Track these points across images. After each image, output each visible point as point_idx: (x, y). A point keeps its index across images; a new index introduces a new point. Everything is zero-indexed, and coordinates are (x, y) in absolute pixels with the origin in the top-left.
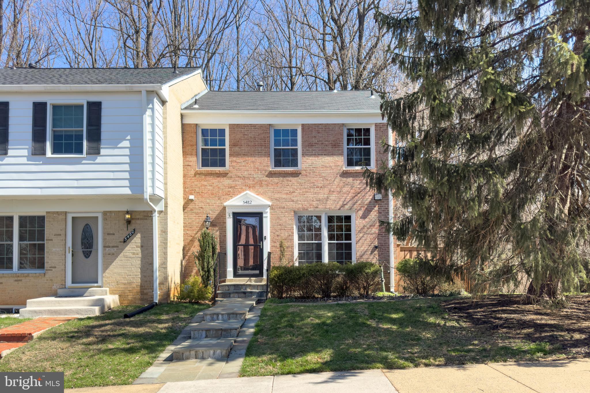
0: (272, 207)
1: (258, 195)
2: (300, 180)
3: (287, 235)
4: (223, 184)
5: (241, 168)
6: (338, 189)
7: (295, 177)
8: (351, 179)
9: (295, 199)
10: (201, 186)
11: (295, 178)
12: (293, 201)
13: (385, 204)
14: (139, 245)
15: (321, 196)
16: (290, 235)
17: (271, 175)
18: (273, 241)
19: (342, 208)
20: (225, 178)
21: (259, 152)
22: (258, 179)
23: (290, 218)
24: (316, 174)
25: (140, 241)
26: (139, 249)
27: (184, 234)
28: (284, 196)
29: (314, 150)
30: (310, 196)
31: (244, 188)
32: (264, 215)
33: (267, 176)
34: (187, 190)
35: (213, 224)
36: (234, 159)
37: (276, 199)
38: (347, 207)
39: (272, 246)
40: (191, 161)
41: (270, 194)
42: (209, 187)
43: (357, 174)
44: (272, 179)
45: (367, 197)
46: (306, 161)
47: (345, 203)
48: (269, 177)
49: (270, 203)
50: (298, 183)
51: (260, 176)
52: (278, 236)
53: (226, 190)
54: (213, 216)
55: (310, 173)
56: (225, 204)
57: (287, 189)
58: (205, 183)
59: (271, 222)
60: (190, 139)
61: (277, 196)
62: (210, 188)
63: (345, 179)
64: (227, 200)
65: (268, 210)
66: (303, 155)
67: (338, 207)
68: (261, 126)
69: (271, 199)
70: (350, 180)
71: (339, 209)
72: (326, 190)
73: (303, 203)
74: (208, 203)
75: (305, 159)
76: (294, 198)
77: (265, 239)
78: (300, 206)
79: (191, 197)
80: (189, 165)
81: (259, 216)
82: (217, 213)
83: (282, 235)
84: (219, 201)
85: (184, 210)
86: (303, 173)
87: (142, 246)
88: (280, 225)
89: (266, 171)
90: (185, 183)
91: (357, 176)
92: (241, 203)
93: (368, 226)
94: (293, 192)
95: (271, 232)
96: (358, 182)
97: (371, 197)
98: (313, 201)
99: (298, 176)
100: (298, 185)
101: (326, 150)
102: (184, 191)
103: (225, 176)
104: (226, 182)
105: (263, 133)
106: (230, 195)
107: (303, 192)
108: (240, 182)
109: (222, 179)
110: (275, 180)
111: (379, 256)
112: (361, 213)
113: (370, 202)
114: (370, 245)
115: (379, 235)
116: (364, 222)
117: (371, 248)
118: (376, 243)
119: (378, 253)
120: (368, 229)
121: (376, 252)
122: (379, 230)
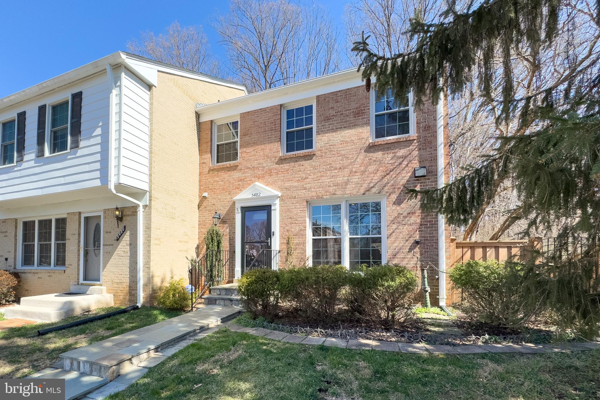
0: (282, 198)
1: (267, 185)
2: (313, 163)
3: (298, 229)
4: (233, 178)
5: (250, 158)
6: (362, 168)
7: (308, 160)
8: (380, 153)
9: (308, 186)
10: (214, 182)
11: (308, 162)
12: (305, 189)
13: (432, 182)
14: (128, 242)
15: (340, 180)
16: (301, 230)
17: (282, 161)
18: (282, 237)
19: (367, 193)
20: (235, 171)
21: (269, 138)
22: (267, 167)
23: (301, 209)
24: (334, 153)
25: (129, 239)
26: (128, 247)
27: (199, 232)
28: (296, 184)
29: (332, 124)
30: (326, 180)
31: (253, 179)
32: (273, 208)
33: (276, 164)
34: (202, 188)
35: (224, 222)
36: (244, 150)
37: (286, 189)
38: (374, 190)
39: (281, 243)
40: (206, 159)
41: (280, 183)
42: (220, 183)
43: (389, 146)
44: (282, 165)
45: (403, 175)
46: (321, 139)
47: (372, 185)
48: (279, 164)
49: (280, 194)
50: (311, 166)
51: (270, 164)
52: (288, 231)
53: (236, 183)
54: (223, 212)
55: (326, 153)
56: (235, 198)
57: (299, 176)
58: (217, 179)
59: (281, 214)
60: (206, 136)
61: (287, 184)
62: (222, 183)
63: (371, 154)
64: (237, 194)
65: (277, 202)
66: (318, 133)
67: (362, 191)
68: (272, 108)
69: (281, 189)
70: (379, 155)
71: (365, 194)
72: (347, 171)
73: (317, 190)
74: (220, 199)
75: (320, 137)
76: (307, 185)
77: (273, 235)
78: (314, 194)
79: (205, 194)
80: (204, 163)
81: (267, 209)
82: (227, 208)
83: (292, 230)
84: (229, 197)
85: (199, 208)
86: (318, 153)
87: (130, 244)
88: (290, 218)
89: (276, 157)
90: (200, 181)
91: (388, 149)
92: (251, 196)
94: (306, 178)
95: (280, 227)
96: (391, 156)
97: (410, 174)
98: (329, 186)
99: (312, 159)
100: (312, 169)
101: (346, 122)
102: (200, 189)
103: (235, 169)
104: (236, 175)
105: (274, 116)
106: (239, 189)
107: (317, 177)
108: (249, 173)
109: (233, 172)
110: (286, 166)
111: (421, 255)
112: (394, 197)
113: (408, 181)
114: (407, 240)
115: (421, 225)
116: (398, 208)
117: (409, 244)
118: (417, 237)
119: (421, 251)
120: (405, 217)
121: (417, 250)
122: (422, 219)
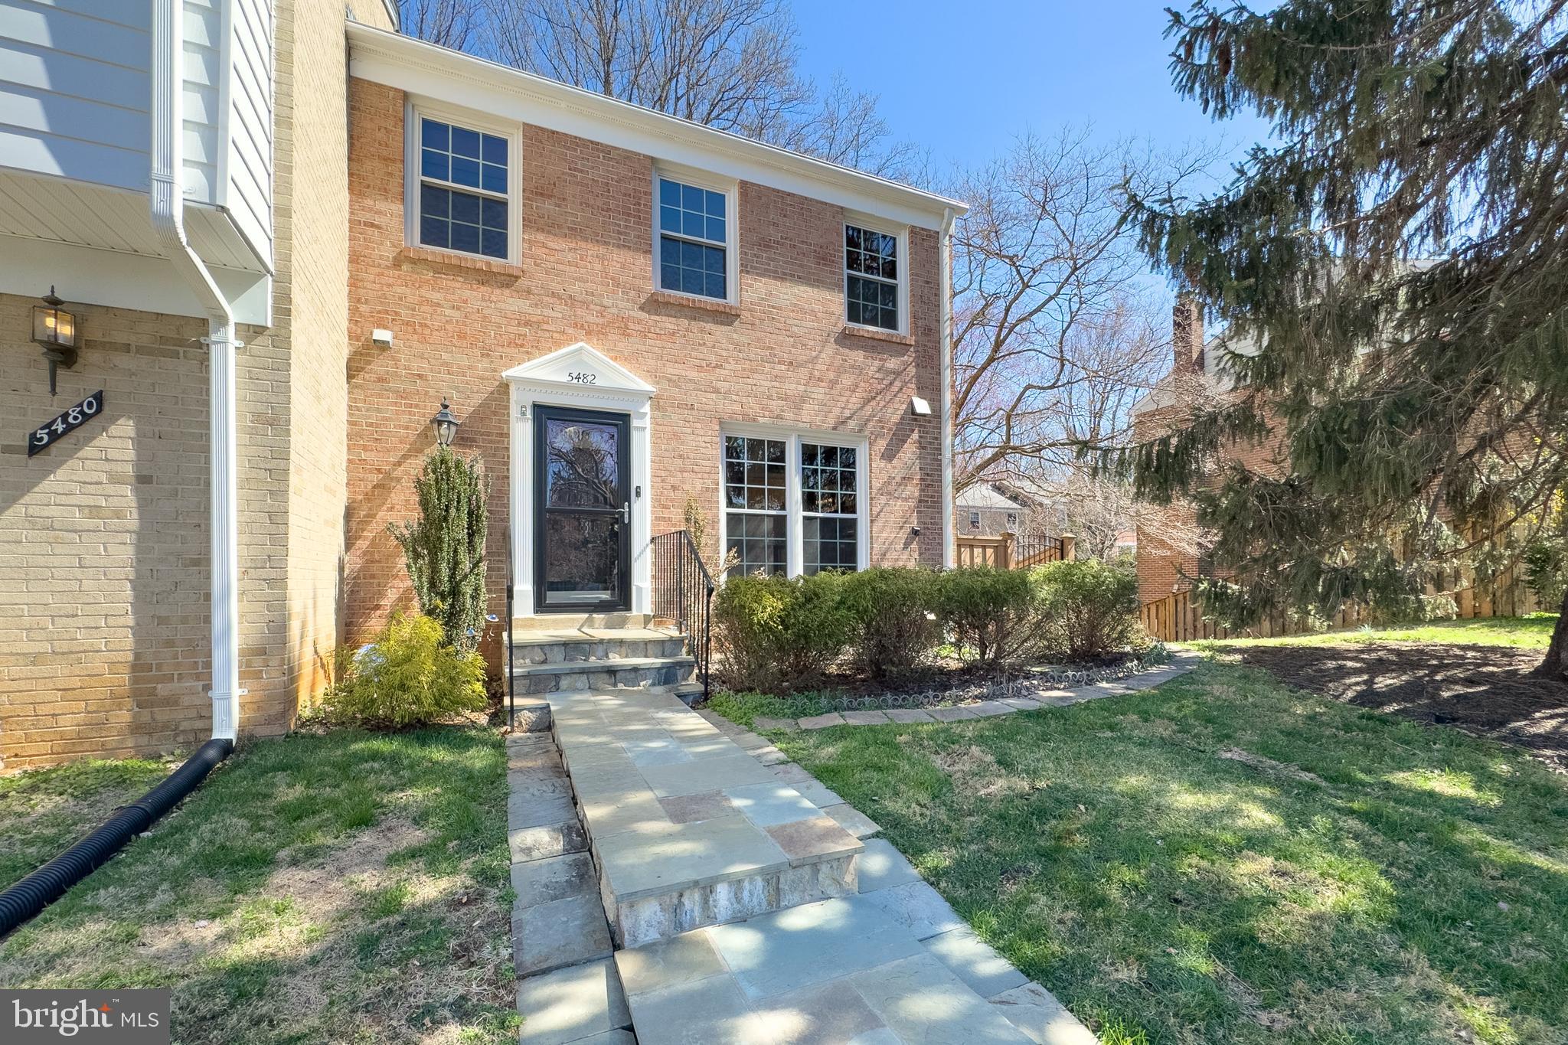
0: (655, 400)
1: (615, 359)
2: (735, 336)
3: (699, 487)
4: (500, 310)
5: (560, 267)
6: (832, 375)
7: (722, 324)
8: (861, 353)
9: (723, 386)
10: (421, 304)
11: (724, 328)
12: (717, 391)
13: (934, 428)
15: (791, 388)
16: (707, 490)
17: (653, 305)
18: (659, 503)
19: (841, 428)
20: (507, 292)
21: (619, 233)
22: (614, 310)
23: (708, 439)
24: (779, 325)
27: (350, 461)
28: (693, 374)
29: (773, 260)
30: (764, 384)
31: (570, 331)
32: (635, 423)
33: (642, 308)
34: (363, 308)
35: (464, 440)
36: (540, 237)
37: (669, 380)
38: (852, 424)
39: (657, 519)
40: (379, 213)
41: (651, 362)
42: (447, 312)
43: (875, 343)
44: (658, 318)
45: (897, 406)
46: (751, 286)
47: (847, 413)
48: (649, 312)
49: (651, 389)
50: (730, 340)
51: (621, 304)
52: (674, 488)
53: (510, 329)
54: (462, 409)
55: (762, 320)
56: (506, 374)
57: (701, 356)
58: (436, 296)
59: (654, 444)
60: (380, 135)
61: (672, 370)
62: (456, 315)
63: (846, 351)
64: (512, 361)
65: (647, 408)
66: (745, 269)
67: (831, 421)
68: (628, 156)
69: (654, 376)
70: (858, 356)
71: (835, 428)
72: (803, 373)
73: (744, 399)
74: (445, 364)
75: (748, 279)
76: (720, 384)
77: (638, 494)
78: (737, 407)
79: (381, 334)
80: (372, 225)
81: (619, 423)
82: (477, 400)
83: (686, 487)
84: (482, 365)
85: (350, 377)
86: (745, 315)
88: (681, 457)
89: (639, 291)
90: (354, 283)
91: (873, 349)
92: (565, 379)
93: (898, 479)
94: (716, 366)
95: (654, 476)
96: (877, 363)
97: (904, 407)
98: (770, 398)
99: (730, 324)
100: (731, 347)
101: (801, 266)
102: (353, 311)
103: (508, 286)
104: (511, 303)
105: (632, 178)
106: (525, 347)
107: (744, 370)
108: (558, 311)
109: (498, 291)
110: (669, 323)
111: (920, 554)
112: (882, 444)
113: (902, 418)
114: (901, 528)
115: (920, 501)
116: (889, 466)
117: (904, 534)
118: (914, 523)
119: (920, 548)
120: (899, 484)
121: (914, 545)
122: (922, 490)
